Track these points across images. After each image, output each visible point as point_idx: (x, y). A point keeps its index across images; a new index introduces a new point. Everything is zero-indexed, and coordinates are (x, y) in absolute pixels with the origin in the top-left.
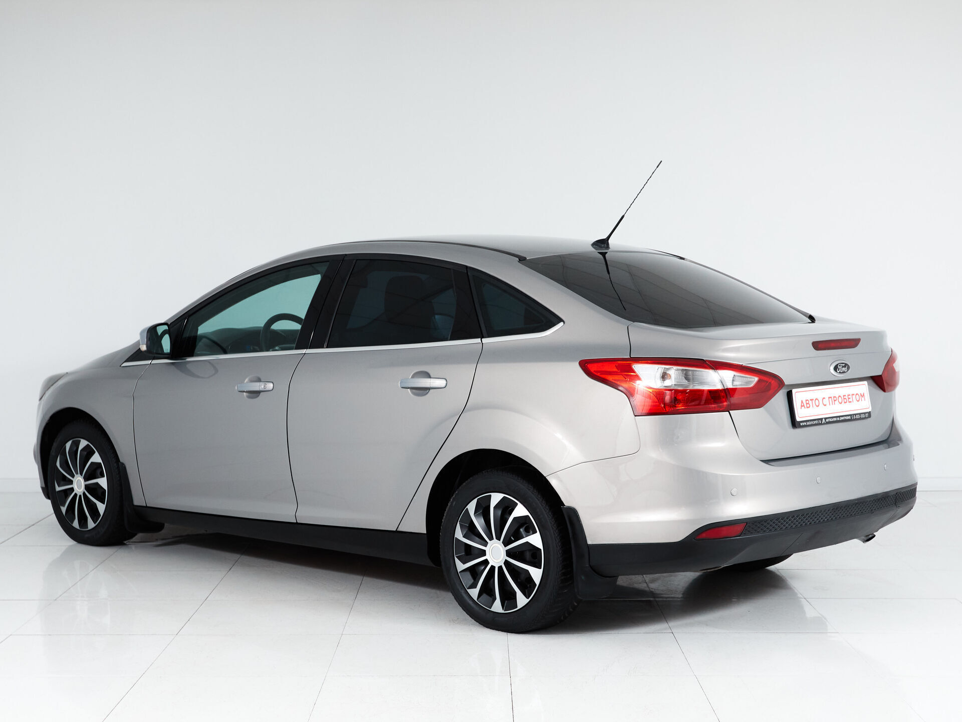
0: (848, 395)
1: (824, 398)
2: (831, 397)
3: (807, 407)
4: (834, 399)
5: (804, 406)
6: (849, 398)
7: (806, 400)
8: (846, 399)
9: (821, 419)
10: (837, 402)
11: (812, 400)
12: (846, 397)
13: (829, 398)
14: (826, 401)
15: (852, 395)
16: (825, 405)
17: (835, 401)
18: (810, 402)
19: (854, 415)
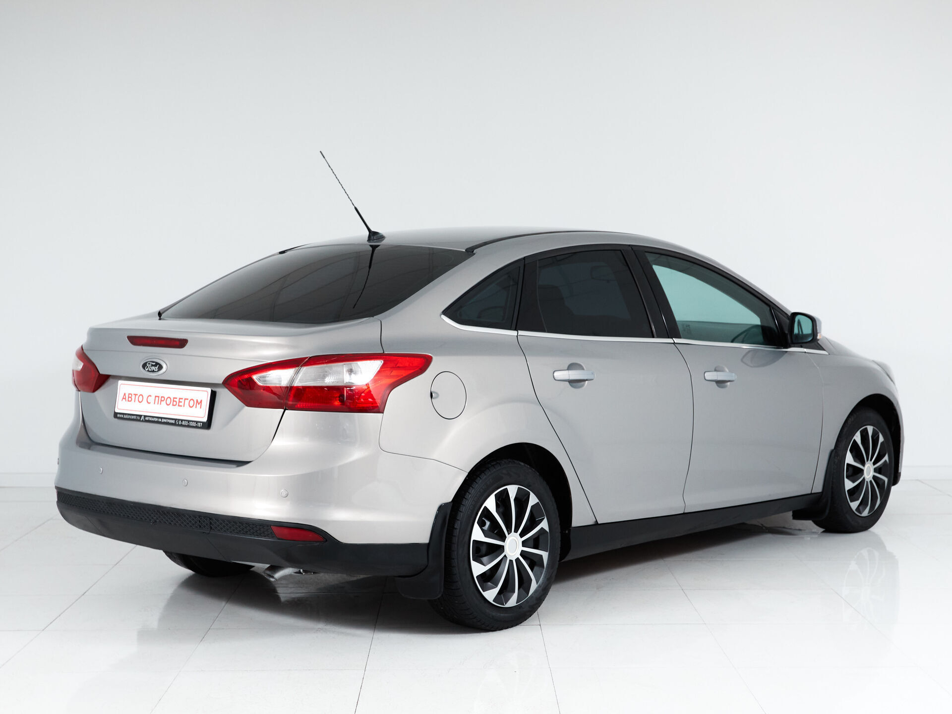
0: (180, 399)
1: (150, 396)
2: (159, 397)
3: (128, 401)
4: (160, 399)
5: (125, 399)
6: (179, 402)
7: (129, 394)
8: (176, 402)
9: (140, 416)
10: (164, 403)
11: (136, 395)
12: (177, 400)
13: (156, 397)
14: (151, 399)
15: (185, 399)
16: (149, 403)
17: (161, 401)
18: (133, 397)
19: (179, 420)
